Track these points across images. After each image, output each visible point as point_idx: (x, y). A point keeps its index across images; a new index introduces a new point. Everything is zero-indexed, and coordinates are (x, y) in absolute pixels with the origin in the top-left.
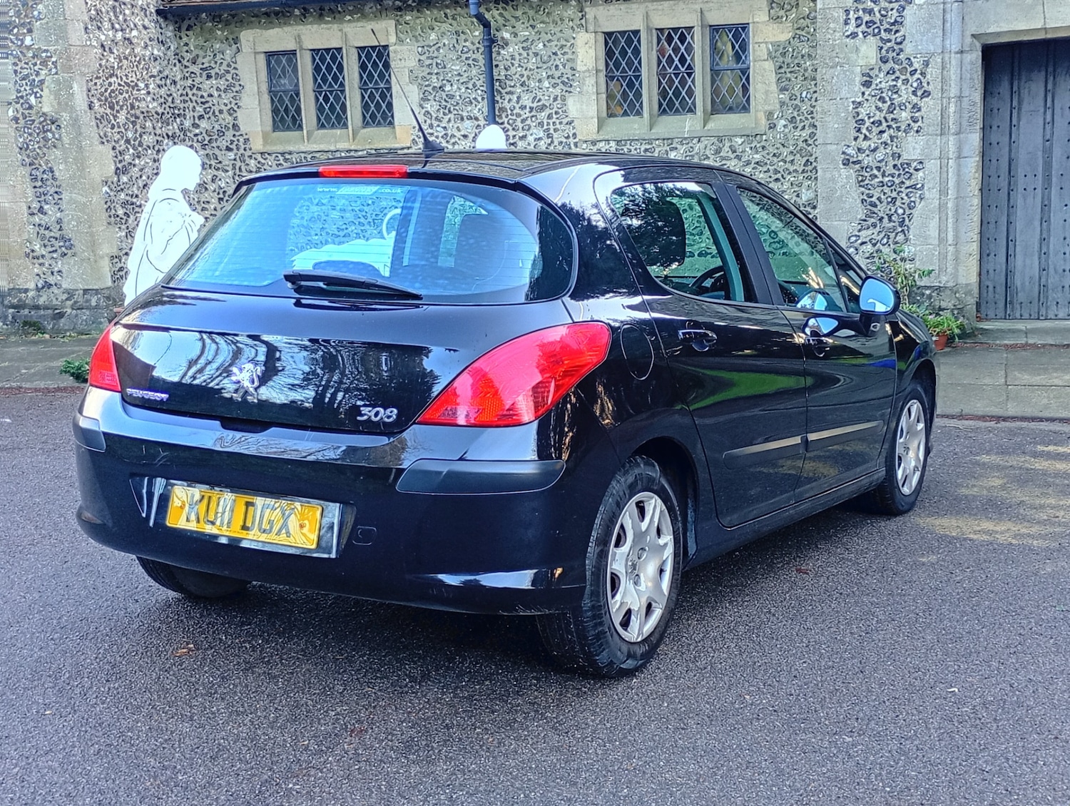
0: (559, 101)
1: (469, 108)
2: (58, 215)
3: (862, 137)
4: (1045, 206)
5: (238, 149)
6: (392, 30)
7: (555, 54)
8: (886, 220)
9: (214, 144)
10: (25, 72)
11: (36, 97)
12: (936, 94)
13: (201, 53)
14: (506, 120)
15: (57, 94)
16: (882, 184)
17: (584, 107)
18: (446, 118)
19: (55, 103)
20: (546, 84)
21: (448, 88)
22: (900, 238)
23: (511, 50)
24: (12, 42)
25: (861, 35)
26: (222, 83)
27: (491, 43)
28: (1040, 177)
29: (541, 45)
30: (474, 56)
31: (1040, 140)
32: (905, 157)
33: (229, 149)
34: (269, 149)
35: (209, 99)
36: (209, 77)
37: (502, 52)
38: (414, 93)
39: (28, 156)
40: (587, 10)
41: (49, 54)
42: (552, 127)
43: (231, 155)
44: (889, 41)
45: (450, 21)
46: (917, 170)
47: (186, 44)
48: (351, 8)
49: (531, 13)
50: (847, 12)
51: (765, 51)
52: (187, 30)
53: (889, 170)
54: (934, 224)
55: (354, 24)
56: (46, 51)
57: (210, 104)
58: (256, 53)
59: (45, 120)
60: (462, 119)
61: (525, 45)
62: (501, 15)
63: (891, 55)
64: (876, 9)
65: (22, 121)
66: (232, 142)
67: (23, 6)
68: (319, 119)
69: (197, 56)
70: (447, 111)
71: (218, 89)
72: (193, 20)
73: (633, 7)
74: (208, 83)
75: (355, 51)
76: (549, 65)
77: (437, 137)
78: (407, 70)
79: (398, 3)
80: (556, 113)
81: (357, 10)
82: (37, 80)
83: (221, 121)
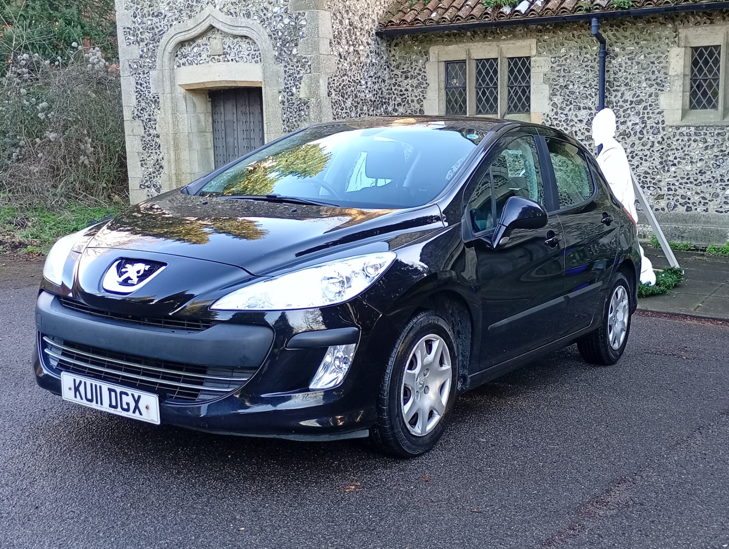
0: (653, 97)
1: (585, 101)
6: (534, 46)
7: (653, 63)
10: (291, 71)
11: (296, 88)
13: (403, 62)
15: (309, 87)
17: (672, 101)
18: (568, 108)
19: (308, 92)
20: (644, 85)
21: (571, 87)
23: (620, 60)
24: (285, 52)
26: (415, 82)
27: (605, 55)
29: (642, 57)
30: (592, 64)
35: (406, 92)
36: (407, 78)
37: (613, 61)
38: (546, 90)
39: (288, 126)
40: (680, 31)
41: (307, 60)
45: (576, 39)
47: (394, 56)
48: (506, 31)
49: (637, 33)
52: (395, 46)
55: (507, 42)
56: (305, 58)
57: (406, 96)
58: (439, 62)
59: (300, 103)
60: (579, 109)
61: (630, 56)
62: (614, 35)
65: (286, 104)
67: (293, 29)
68: (478, 107)
69: (400, 63)
70: (568, 103)
71: (412, 86)
72: (399, 39)
73: (717, 28)
74: (406, 81)
75: (506, 60)
76: (647, 70)
77: (560, 121)
78: (542, 74)
79: (540, 27)
80: (650, 105)
81: (510, 32)
82: (298, 77)
83: (412, 107)
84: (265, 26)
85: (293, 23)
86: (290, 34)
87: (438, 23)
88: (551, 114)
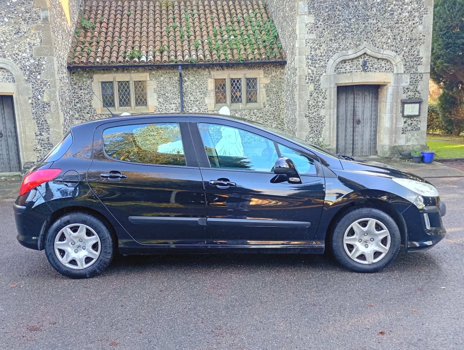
0: (202, 99)
1: (174, 101)
2: (48, 136)
3: (310, 110)
4: (346, 127)
5: (91, 113)
6: (148, 76)
7: (201, 85)
8: (316, 131)
9: (82, 112)
10: (37, 88)
11: (41, 96)
12: (328, 98)
13: (78, 81)
14: (186, 104)
15: (50, 95)
16: (315, 122)
17: (210, 101)
18: (166, 104)
19: (49, 98)
20: (198, 94)
21: (167, 94)
22: (319, 136)
23: (187, 83)
24: (32, 77)
25: (309, 83)
26: (86, 92)
27: (181, 81)
28: (345, 120)
29: (197, 82)
30: (176, 85)
31: (345, 111)
32: (321, 115)
33: (88, 113)
34: (103, 113)
35: (81, 97)
36: (81, 89)
37: (185, 84)
38: (155, 96)
39: (36, 116)
40: (211, 72)
41: (47, 82)
42: (200, 106)
43: (89, 115)
44: (317, 84)
45: (168, 74)
46: (323, 118)
47: (72, 78)
48: (134, 69)
49: (194, 72)
50: (306, 77)
51: (263, 86)
52: (73, 74)
53: (317, 118)
54: (328, 132)
55: (135, 74)
56: (46, 81)
58: (98, 82)
59: (44, 104)
60: (171, 104)
61: (192, 82)
62: (184, 73)
63: (317, 88)
64: (313, 76)
65: (34, 104)
66: (89, 111)
67: (37, 65)
68: (120, 103)
69: (77, 82)
70: (166, 101)
71: (84, 93)
72: (75, 71)
73: (225, 72)
74: (81, 91)
75: (133, 82)
76: (199, 88)
77: (163, 109)
78: (153, 89)
79: (150, 68)
80: (202, 102)
81: (136, 70)
82: (42, 90)
83: (85, 104)
84: (17, 63)
85: (37, 63)
86: (35, 68)
87: (101, 64)
88: (159, 106)
